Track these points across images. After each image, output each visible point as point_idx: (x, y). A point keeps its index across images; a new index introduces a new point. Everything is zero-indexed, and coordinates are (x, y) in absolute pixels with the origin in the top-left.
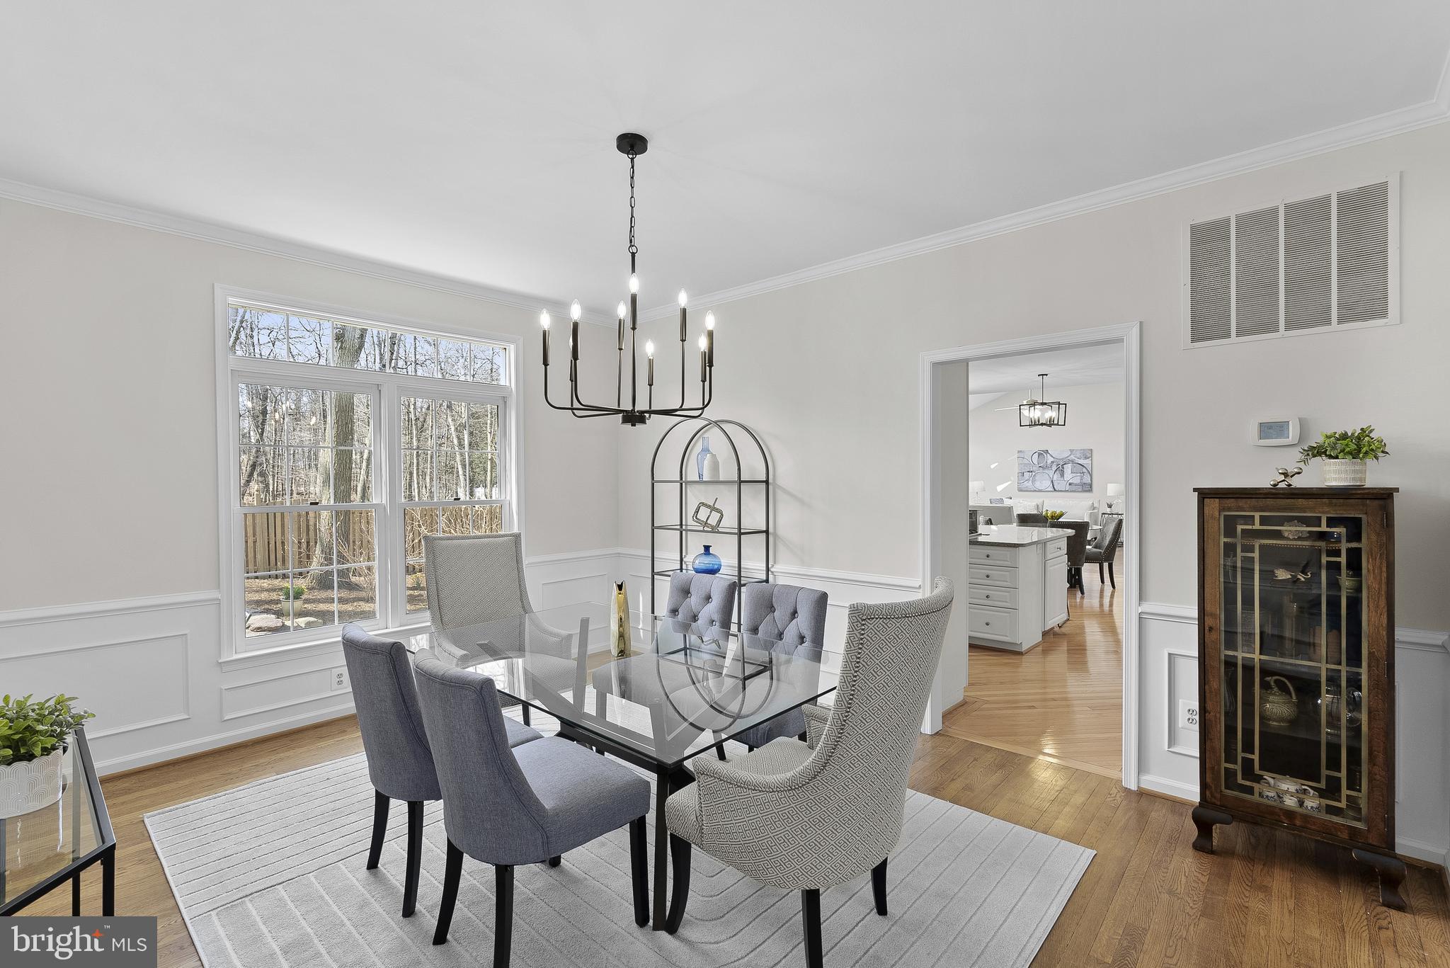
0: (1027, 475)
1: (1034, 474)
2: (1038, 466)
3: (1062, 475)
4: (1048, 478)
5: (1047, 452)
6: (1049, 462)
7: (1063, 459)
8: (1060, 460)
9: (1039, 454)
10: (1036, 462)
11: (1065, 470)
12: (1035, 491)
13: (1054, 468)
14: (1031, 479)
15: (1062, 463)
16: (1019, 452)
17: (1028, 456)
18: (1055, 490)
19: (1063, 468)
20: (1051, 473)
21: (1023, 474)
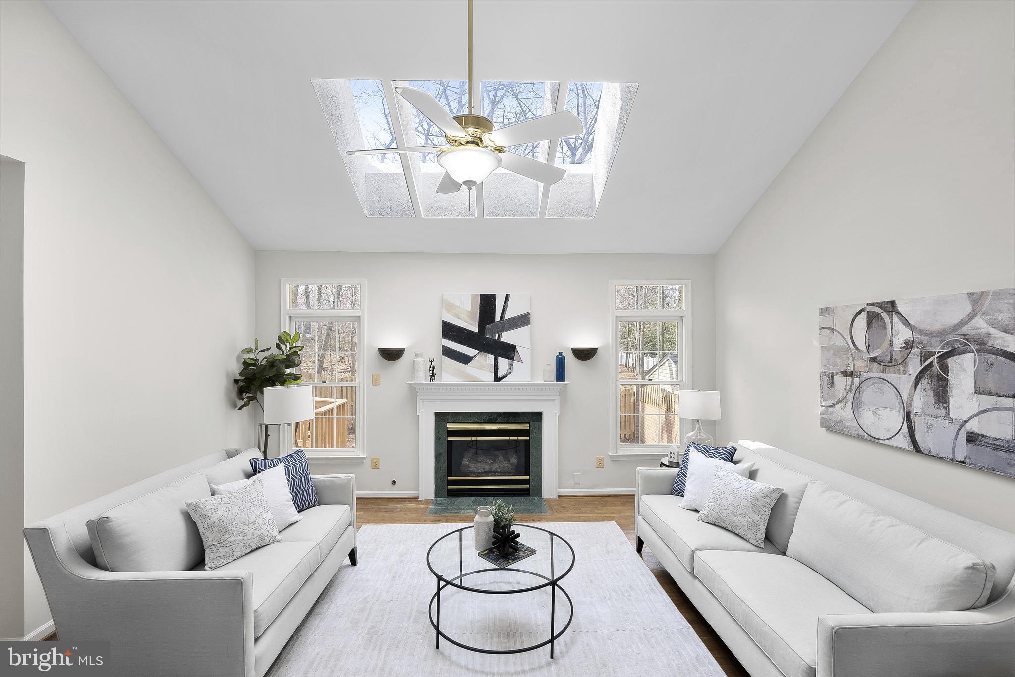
0: (840, 381)
1: (857, 381)
2: (867, 356)
3: (942, 396)
4: (896, 402)
5: (891, 307)
6: (899, 343)
7: (942, 334)
8: (931, 334)
9: (873, 318)
10: (861, 340)
11: (952, 379)
12: (860, 438)
13: (915, 366)
14: (851, 397)
15: (938, 348)
16: (824, 311)
17: (841, 323)
18: (917, 449)
19: (945, 368)
20: (905, 382)
21: (832, 377)
